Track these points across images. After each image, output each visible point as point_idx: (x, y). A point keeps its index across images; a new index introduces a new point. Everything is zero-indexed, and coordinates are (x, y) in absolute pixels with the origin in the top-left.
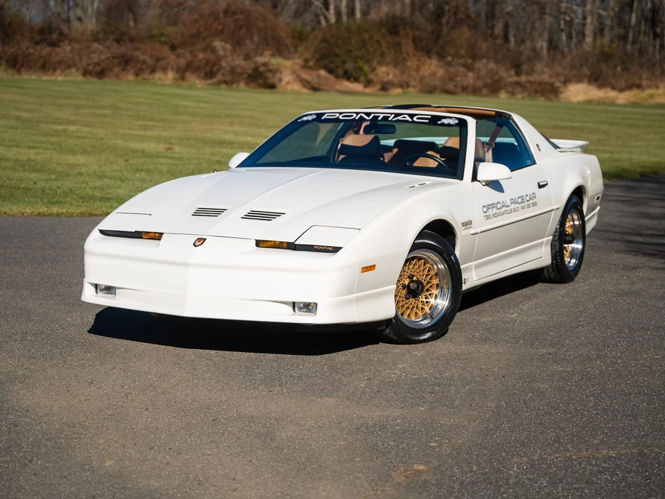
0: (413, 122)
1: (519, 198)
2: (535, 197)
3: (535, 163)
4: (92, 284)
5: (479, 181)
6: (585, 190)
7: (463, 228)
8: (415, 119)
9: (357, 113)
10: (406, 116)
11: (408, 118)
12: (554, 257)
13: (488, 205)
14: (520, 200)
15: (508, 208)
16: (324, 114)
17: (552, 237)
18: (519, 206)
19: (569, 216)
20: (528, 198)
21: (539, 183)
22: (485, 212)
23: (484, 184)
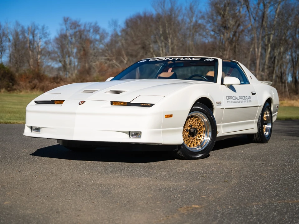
1: (243, 97)
2: (250, 98)
3: (249, 84)
4: (29, 127)
5: (224, 85)
6: (272, 100)
7: (217, 105)
8: (193, 59)
9: (166, 58)
10: (189, 58)
12: (259, 129)
13: (229, 97)
14: (243, 98)
15: (238, 100)
16: (150, 59)
17: (258, 120)
18: (244, 100)
19: (265, 113)
21: (252, 92)
22: (228, 100)
23: (227, 86)
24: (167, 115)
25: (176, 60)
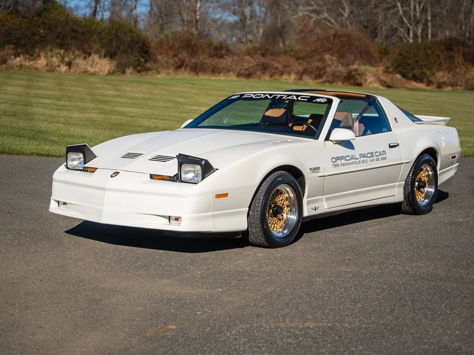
0: (298, 100)
1: (368, 153)
2: (384, 153)
3: (391, 131)
4: (56, 201)
5: (331, 141)
6: (436, 151)
7: (311, 172)
8: (299, 98)
9: (264, 94)
10: (294, 96)
11: (295, 98)
13: (338, 157)
14: (369, 155)
15: (357, 160)
16: (245, 94)
17: (404, 182)
18: (369, 159)
20: (377, 154)
21: (389, 145)
22: (333, 162)
23: (334, 143)
24: (220, 195)
25: (277, 98)
